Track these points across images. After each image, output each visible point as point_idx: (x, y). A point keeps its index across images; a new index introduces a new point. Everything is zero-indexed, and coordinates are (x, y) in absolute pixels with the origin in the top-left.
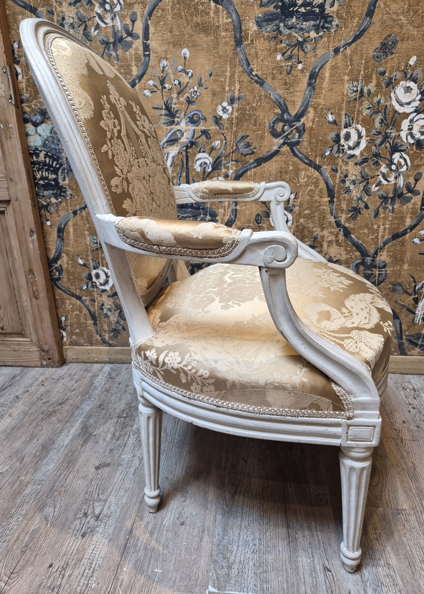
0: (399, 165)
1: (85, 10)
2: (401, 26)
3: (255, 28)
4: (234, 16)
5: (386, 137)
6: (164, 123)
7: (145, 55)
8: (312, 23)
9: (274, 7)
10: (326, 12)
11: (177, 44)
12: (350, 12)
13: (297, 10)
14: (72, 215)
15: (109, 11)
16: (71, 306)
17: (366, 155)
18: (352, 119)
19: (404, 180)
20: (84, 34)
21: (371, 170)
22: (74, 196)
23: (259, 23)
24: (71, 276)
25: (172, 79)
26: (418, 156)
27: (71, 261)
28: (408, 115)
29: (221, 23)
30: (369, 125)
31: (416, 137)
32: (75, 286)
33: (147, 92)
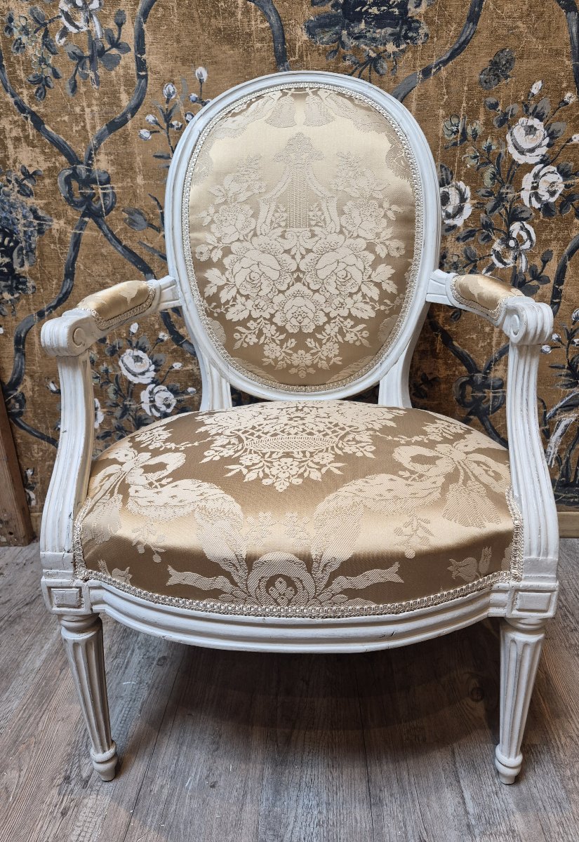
0: (520, 240)
1: (44, 7)
2: (519, 37)
3: (305, 37)
4: (273, 19)
5: (501, 199)
7: (139, 77)
8: (389, 30)
9: (333, 6)
10: (409, 15)
11: (189, 60)
12: (444, 15)
13: (367, 11)
14: (37, 317)
15: (82, 8)
16: (41, 454)
17: (472, 226)
18: (451, 173)
19: (527, 262)
20: (43, 44)
21: (479, 247)
22: (39, 289)
23: (310, 30)
24: (39, 408)
25: (183, 112)
26: (547, 226)
27: (38, 386)
28: (532, 166)
29: (253, 29)
30: (476, 182)
31: (544, 199)
32: (45, 423)
33: (145, 133)
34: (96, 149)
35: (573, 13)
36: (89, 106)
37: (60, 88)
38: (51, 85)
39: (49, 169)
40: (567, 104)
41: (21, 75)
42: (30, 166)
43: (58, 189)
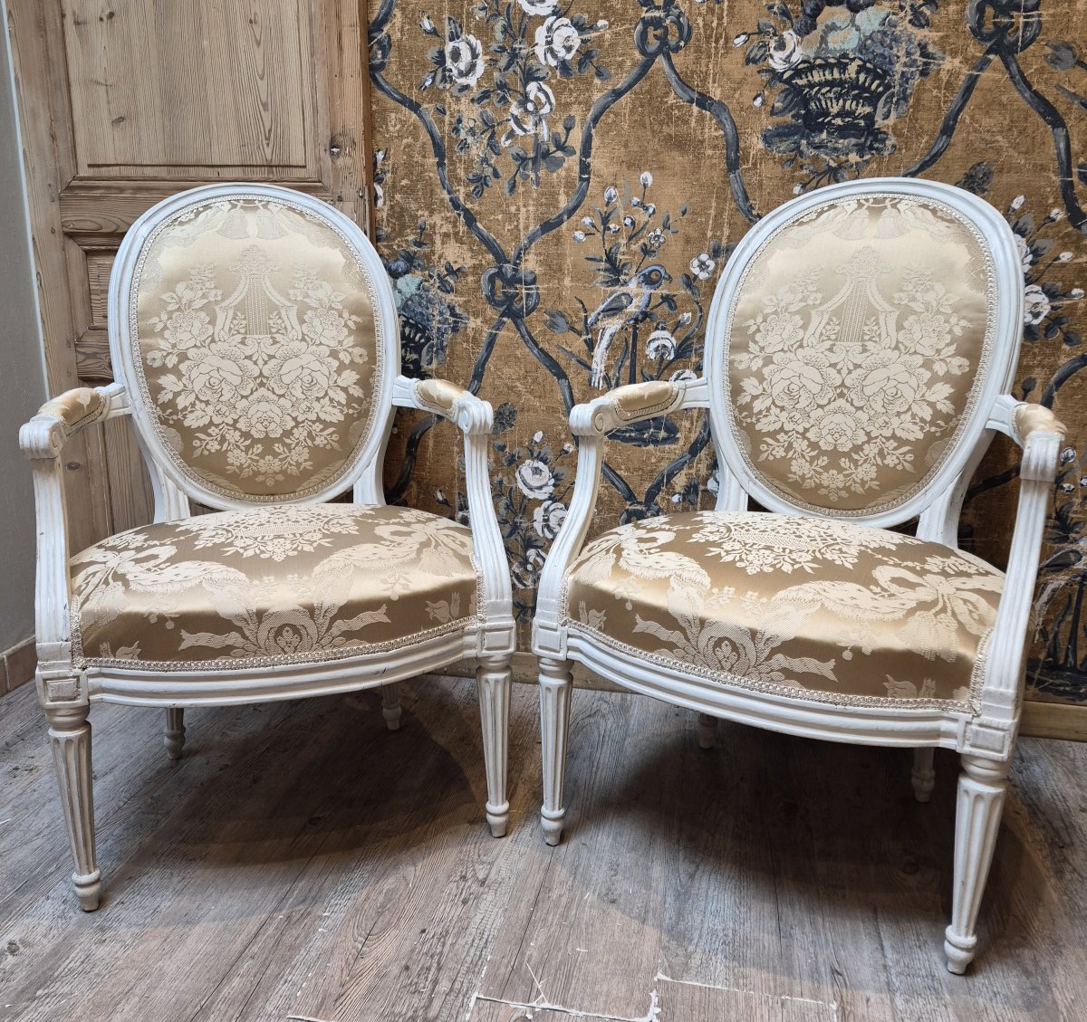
1: (495, 110)
2: (998, 151)
3: (761, 145)
4: (728, 127)
6: (602, 283)
7: (581, 179)
8: (853, 141)
9: (793, 116)
10: (876, 126)
11: (634, 165)
12: (915, 127)
13: (830, 122)
14: (436, 418)
15: (532, 113)
20: (488, 145)
23: (767, 139)
25: (622, 216)
26: (1029, 351)
27: (424, 494)
29: (706, 136)
33: (579, 235)
34: (526, 249)
35: (1060, 129)
36: (525, 206)
37: (498, 187)
38: (490, 184)
39: (474, 267)
40: (1053, 220)
41: (461, 173)
42: (455, 262)
43: (480, 287)
